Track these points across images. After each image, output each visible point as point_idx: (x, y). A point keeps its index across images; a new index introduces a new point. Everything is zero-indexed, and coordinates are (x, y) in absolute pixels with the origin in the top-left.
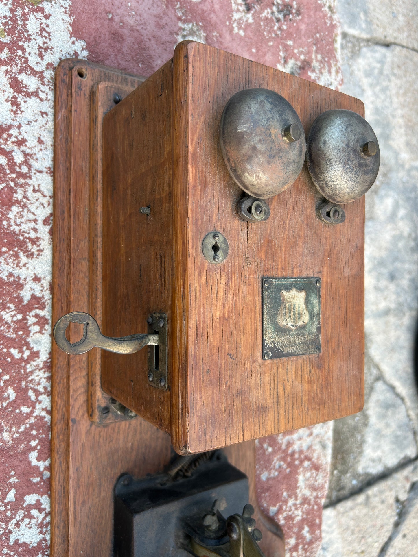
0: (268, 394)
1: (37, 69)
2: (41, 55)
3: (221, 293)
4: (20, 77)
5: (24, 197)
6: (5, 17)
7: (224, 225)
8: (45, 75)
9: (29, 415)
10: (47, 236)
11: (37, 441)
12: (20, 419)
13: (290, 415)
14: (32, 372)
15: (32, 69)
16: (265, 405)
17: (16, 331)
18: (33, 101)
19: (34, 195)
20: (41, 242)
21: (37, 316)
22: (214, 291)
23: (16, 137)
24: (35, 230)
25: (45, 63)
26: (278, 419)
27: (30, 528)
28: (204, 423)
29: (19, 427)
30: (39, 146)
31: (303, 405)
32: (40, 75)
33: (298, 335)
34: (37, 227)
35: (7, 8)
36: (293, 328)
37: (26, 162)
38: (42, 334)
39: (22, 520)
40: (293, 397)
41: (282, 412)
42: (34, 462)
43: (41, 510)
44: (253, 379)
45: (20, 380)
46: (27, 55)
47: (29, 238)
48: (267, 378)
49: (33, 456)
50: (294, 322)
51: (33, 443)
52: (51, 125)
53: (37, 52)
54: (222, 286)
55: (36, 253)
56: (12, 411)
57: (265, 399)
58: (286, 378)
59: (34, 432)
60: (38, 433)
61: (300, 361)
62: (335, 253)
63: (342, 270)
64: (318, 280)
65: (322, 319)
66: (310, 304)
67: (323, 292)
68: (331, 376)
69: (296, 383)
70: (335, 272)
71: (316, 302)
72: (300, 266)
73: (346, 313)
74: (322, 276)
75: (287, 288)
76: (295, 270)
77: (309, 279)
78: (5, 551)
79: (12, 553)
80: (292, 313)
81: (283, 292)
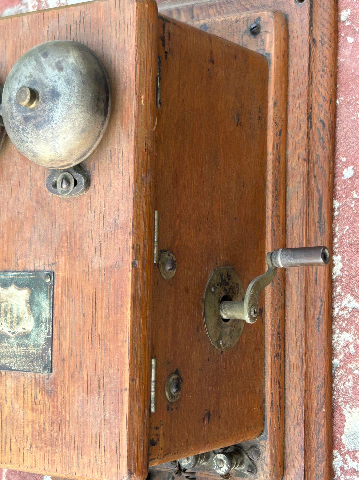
13: (8, 446)
31: (25, 438)
33: (19, 345)
36: (11, 335)
40: (11, 423)
50: (11, 327)
61: (22, 379)
62: (78, 236)
63: (89, 260)
64: (51, 275)
65: (55, 329)
66: (37, 305)
67: (58, 290)
68: (67, 410)
69: (17, 406)
70: (77, 263)
71: (45, 304)
72: (26, 255)
73: (94, 323)
74: (58, 269)
75: (5, 284)
76: (19, 262)
77: (36, 273)
80: (9, 315)
81: (1, 289)
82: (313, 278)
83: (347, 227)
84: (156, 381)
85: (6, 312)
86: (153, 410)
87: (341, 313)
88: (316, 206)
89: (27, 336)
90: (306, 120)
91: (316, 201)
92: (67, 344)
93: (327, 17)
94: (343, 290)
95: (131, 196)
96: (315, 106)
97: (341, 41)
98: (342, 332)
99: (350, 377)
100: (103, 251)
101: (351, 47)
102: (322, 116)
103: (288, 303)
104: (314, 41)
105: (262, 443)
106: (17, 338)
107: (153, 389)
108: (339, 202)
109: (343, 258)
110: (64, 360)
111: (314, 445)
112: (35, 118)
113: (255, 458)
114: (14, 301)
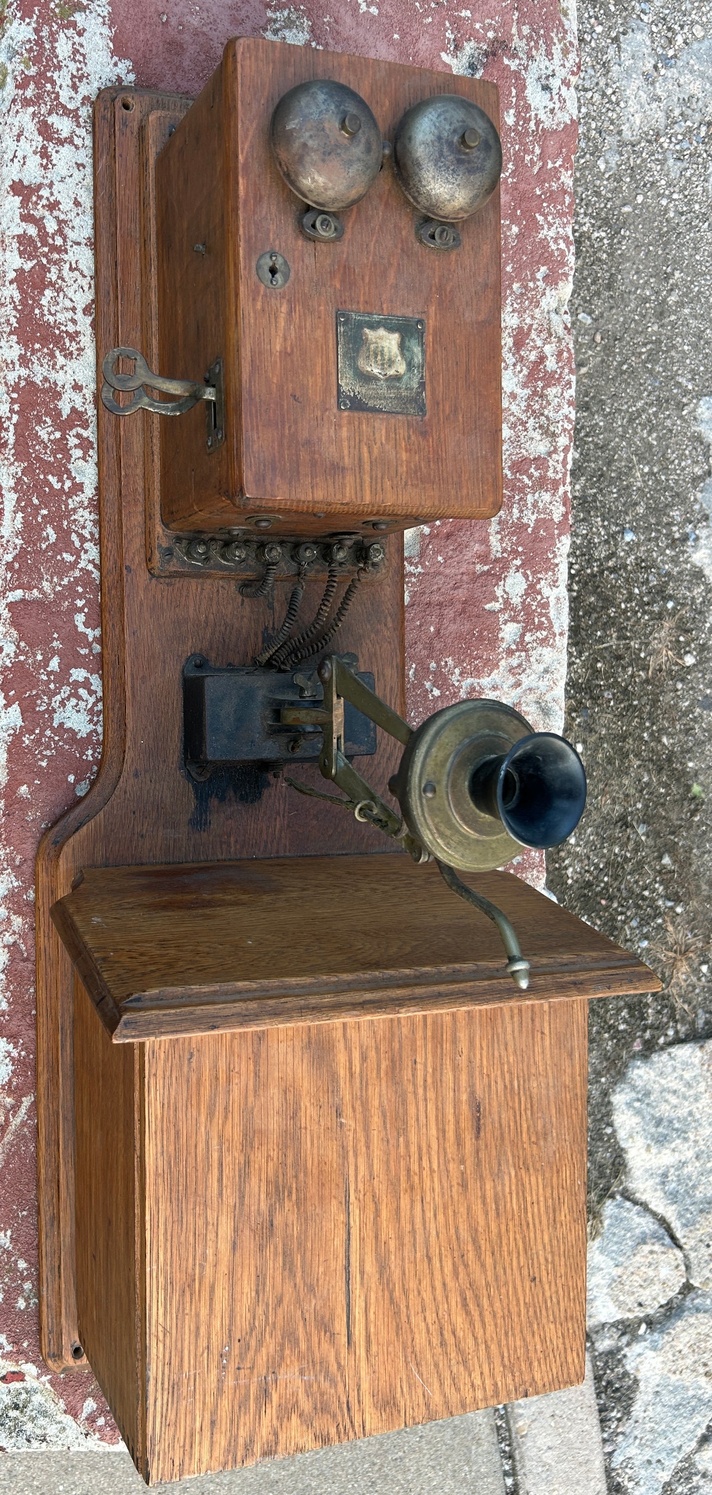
0: (346, 452)
1: (71, 106)
2: (75, 88)
3: (282, 323)
4: (50, 120)
5: (59, 277)
6: (29, 41)
7: (283, 244)
8: (80, 113)
9: (74, 565)
10: (89, 331)
11: (84, 602)
12: (63, 569)
13: (379, 485)
14: (74, 510)
15: (64, 107)
16: (341, 464)
17: (54, 453)
18: (66, 150)
19: (71, 275)
20: (82, 337)
21: (78, 436)
22: (273, 320)
23: (48, 199)
24: (74, 322)
25: (79, 97)
26: (362, 486)
27: (78, 711)
28: (262, 467)
29: (62, 580)
30: (75, 210)
31: (399, 478)
32: (73, 114)
33: (389, 387)
34: (75, 317)
35: (30, 29)
36: (382, 377)
37: (60, 232)
38: (87, 461)
39: (68, 699)
40: (383, 464)
41: (367, 478)
42: (81, 628)
43: (91, 693)
44: (325, 430)
45: (61, 519)
46: (57, 89)
47: (67, 332)
48: (344, 433)
49: (80, 619)
50: (383, 369)
51: (80, 603)
52: (89, 180)
53: (70, 83)
54: (283, 315)
55: (75, 353)
56: (52, 557)
57: (342, 458)
58: (372, 438)
59: (80, 589)
60: (85, 592)
61: (393, 421)
62: (448, 289)
64: (420, 321)
65: (427, 374)
66: (408, 351)
67: (430, 338)
68: (444, 449)
69: (387, 447)
70: (448, 314)
71: (417, 350)
72: (391, 301)
74: (428, 319)
75: (373, 326)
76: (385, 306)
77: (406, 319)
78: (48, 733)
79: (57, 738)
80: (379, 357)
81: (367, 331)
89: (398, 378)
92: (441, 390)
106: (387, 380)
110: (438, 404)
112: (469, 162)
114: (385, 344)
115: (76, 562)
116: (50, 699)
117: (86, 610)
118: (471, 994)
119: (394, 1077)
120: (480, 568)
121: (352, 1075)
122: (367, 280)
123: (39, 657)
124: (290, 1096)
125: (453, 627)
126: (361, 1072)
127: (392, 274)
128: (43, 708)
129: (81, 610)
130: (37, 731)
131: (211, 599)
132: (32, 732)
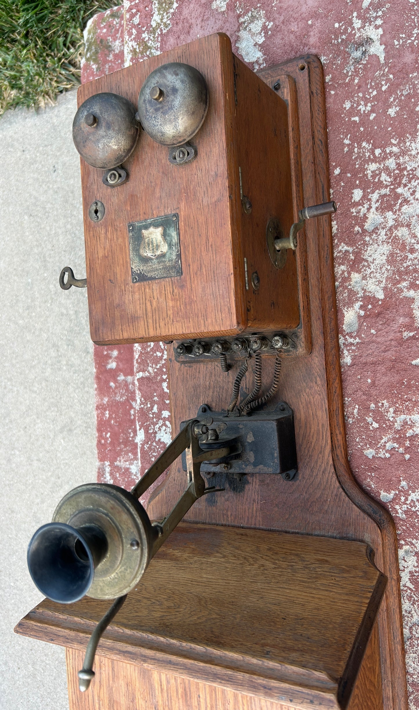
0: (138, 307)
9: (161, 358)
11: (166, 376)
12: (157, 360)
13: (158, 324)
16: (136, 315)
22: (98, 240)
26: (148, 326)
27: (166, 433)
29: (157, 365)
31: (168, 318)
33: (159, 263)
36: (153, 257)
39: (162, 426)
40: (159, 311)
41: (150, 321)
42: (166, 390)
43: (171, 423)
44: (127, 296)
48: (137, 296)
49: (165, 385)
50: (153, 252)
51: (165, 377)
54: (103, 235)
56: (153, 355)
57: (136, 311)
58: (152, 297)
59: (165, 370)
60: (167, 371)
61: (163, 283)
62: (192, 188)
63: (200, 201)
64: (176, 215)
65: (182, 248)
66: (168, 236)
67: (182, 224)
68: (195, 295)
69: (161, 300)
70: (193, 204)
71: (174, 234)
72: (158, 208)
73: (207, 239)
74: (180, 211)
75: (146, 227)
76: (154, 212)
77: (166, 216)
78: (154, 444)
79: (158, 447)
80: (151, 246)
81: (143, 231)
82: (322, 233)
83: (339, 204)
84: (247, 271)
85: (149, 244)
86: (247, 288)
87: (338, 254)
88: (321, 191)
89: (163, 255)
90: (311, 139)
91: (320, 187)
92: (191, 256)
93: (318, 79)
94: (338, 241)
95: (225, 155)
96: (316, 131)
97: (327, 94)
98: (339, 266)
99: (346, 291)
100: (210, 193)
101: (333, 97)
102: (320, 137)
103: (308, 250)
104: (312, 92)
105: (299, 330)
106: (157, 258)
107: (246, 276)
108: (333, 189)
109: (337, 223)
110: (189, 265)
111: (328, 330)
112: (162, 108)
113: (295, 339)
114: (153, 236)
115: (162, 356)
116: (154, 427)
117: (167, 380)
118: (189, 669)
119: (186, 701)
120: (406, 334)
121: (162, 690)
122: (144, 200)
123: (149, 406)
124: (130, 688)
125: (385, 379)
126: (167, 690)
127: (157, 190)
128: (151, 431)
129: (165, 381)
130: (150, 443)
131: (211, 373)
132: (147, 443)
